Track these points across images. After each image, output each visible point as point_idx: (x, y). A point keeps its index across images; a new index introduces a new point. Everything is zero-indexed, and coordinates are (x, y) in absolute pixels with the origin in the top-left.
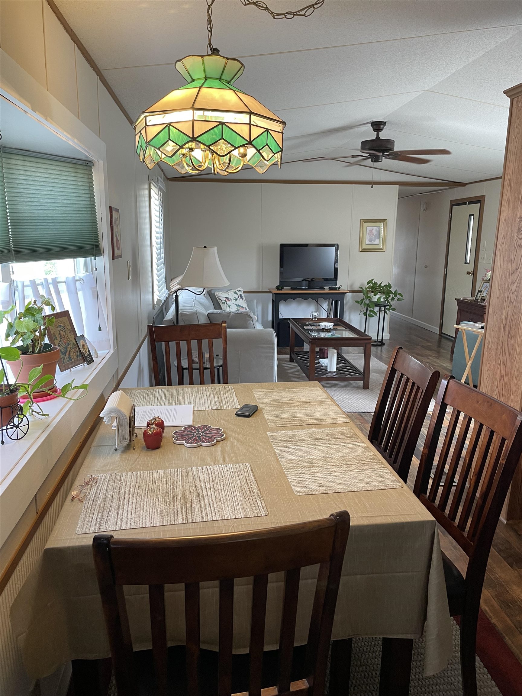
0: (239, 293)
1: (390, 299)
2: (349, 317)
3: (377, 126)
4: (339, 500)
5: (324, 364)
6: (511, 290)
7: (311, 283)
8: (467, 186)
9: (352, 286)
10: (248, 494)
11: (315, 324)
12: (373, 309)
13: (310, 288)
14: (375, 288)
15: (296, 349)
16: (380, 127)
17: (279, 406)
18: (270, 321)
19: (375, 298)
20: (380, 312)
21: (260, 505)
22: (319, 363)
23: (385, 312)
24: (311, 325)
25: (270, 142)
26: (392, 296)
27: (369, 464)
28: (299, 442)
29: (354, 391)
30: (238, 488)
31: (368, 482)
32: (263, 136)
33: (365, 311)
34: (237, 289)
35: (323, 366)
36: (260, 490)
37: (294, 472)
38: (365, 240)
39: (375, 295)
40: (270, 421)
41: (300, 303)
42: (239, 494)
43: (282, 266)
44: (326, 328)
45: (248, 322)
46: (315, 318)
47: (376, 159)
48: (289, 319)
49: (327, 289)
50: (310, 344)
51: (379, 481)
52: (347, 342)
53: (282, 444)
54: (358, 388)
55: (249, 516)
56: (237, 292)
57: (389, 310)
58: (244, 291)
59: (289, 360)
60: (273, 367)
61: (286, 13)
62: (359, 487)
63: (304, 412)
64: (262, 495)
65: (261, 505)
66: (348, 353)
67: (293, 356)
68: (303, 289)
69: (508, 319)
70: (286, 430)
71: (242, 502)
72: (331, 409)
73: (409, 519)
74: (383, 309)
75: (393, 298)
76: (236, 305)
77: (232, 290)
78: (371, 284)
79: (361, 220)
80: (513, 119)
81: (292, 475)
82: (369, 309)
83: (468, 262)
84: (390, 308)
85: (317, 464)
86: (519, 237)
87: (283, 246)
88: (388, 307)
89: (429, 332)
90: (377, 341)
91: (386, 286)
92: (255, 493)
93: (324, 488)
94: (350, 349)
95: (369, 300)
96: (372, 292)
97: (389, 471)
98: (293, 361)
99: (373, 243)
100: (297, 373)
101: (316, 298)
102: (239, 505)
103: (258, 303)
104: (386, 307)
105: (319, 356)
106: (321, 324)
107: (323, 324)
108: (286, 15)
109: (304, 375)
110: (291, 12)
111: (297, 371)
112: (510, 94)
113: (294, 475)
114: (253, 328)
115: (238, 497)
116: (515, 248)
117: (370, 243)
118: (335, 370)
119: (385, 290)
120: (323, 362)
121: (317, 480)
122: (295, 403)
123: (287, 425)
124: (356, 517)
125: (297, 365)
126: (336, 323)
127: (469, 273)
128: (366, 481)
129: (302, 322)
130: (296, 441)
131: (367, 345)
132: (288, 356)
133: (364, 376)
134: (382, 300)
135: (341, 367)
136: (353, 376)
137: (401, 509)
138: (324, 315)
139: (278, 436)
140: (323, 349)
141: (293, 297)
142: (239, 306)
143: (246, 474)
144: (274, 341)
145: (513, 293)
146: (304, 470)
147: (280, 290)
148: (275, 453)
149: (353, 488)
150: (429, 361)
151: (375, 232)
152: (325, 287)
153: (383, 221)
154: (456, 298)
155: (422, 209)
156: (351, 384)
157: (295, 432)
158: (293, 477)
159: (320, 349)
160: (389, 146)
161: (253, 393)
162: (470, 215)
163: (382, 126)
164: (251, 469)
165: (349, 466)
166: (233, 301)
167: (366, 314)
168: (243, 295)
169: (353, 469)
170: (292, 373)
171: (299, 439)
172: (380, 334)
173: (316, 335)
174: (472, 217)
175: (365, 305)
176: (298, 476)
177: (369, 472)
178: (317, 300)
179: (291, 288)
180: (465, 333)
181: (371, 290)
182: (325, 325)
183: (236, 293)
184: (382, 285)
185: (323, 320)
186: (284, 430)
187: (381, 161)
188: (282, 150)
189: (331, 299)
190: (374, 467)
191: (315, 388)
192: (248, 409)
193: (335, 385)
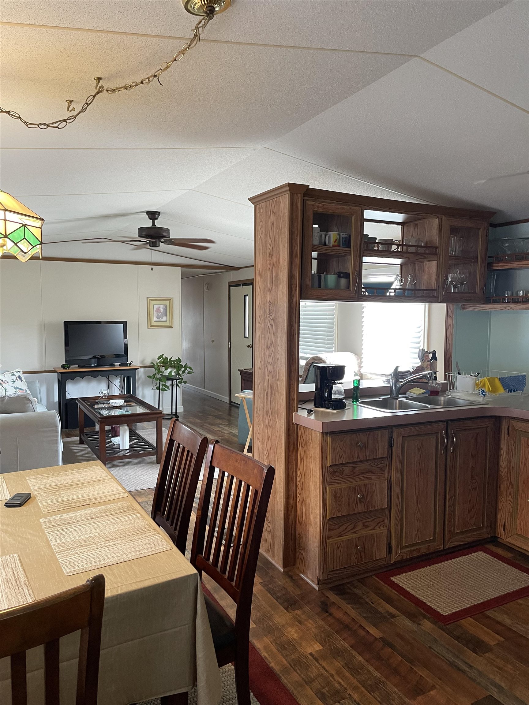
0: (17, 375)
1: (181, 372)
2: (143, 392)
3: (153, 215)
4: (110, 572)
5: (116, 442)
6: (269, 362)
7: (101, 360)
8: (241, 270)
9: (143, 361)
10: (14, 584)
11: (105, 402)
12: (164, 383)
13: (99, 365)
14: (165, 362)
15: (86, 430)
16: (155, 216)
17: (56, 490)
18: (56, 402)
19: (167, 373)
20: (172, 385)
21: (26, 593)
22: (111, 442)
23: (177, 385)
24: (101, 403)
25: (28, 236)
26: (183, 369)
27: (143, 533)
28: (74, 523)
29: (147, 467)
30: (3, 581)
31: (140, 551)
32: (20, 231)
33: (158, 386)
34: (15, 371)
35: (115, 445)
36: (27, 578)
37: (66, 554)
38: (152, 317)
39: (166, 369)
40: (45, 507)
41: (89, 381)
42: (4, 586)
43: (67, 344)
44: (117, 406)
45: (27, 406)
46: (105, 396)
47: (154, 245)
48: (77, 398)
49: (117, 366)
50: (99, 423)
51: (150, 547)
52: (138, 417)
53: (56, 528)
54: (152, 463)
55: (14, 605)
56: (15, 373)
57: (180, 383)
58: (23, 372)
59: (78, 442)
60: (57, 451)
61: (40, 124)
62: (131, 556)
63: (82, 493)
64: (29, 583)
65: (28, 592)
66: (143, 428)
67: (82, 437)
68: (92, 367)
69: (269, 386)
70: (61, 514)
71: (6, 594)
72: (110, 486)
73: (174, 577)
74: (175, 383)
75: (183, 372)
76: (14, 387)
77: (9, 371)
78: (161, 359)
79: (147, 298)
80: (257, 222)
81: (64, 557)
82: (161, 383)
83: (247, 336)
84: (181, 381)
85: (91, 542)
86: (270, 318)
87: (67, 325)
88: (180, 380)
89: (220, 401)
90: (172, 414)
91: (176, 360)
92: (22, 582)
93: (96, 564)
94: (145, 424)
95: (161, 374)
96: (163, 367)
97: (161, 536)
98: (84, 443)
99: (161, 319)
100: (87, 455)
101: (107, 375)
102: (4, 597)
103: (41, 385)
104: (178, 381)
105: (111, 435)
106: (111, 401)
107: (113, 402)
108: (39, 125)
109: (95, 456)
110: (45, 124)
111: (87, 453)
112: (254, 201)
113: (66, 557)
114: (33, 411)
115: (2, 590)
116: (268, 327)
117: (158, 320)
118: (128, 447)
119: (176, 364)
120: (115, 441)
121: (89, 558)
122: (73, 485)
123: (63, 509)
124: (125, 585)
125: (87, 446)
126: (128, 399)
127: (249, 346)
128: (138, 549)
129: (91, 401)
130: (71, 523)
131: (158, 419)
132: (78, 438)
133: (157, 450)
134: (173, 374)
135: (135, 444)
136: (146, 452)
137: (168, 569)
138: (116, 392)
139: (52, 521)
140: (114, 427)
141: (82, 375)
142: (18, 388)
143: (13, 565)
144: (57, 424)
145: (270, 365)
146: (78, 550)
147: (66, 369)
148: (47, 539)
149: (126, 558)
150: (219, 429)
151: (162, 310)
152: (116, 364)
153: (169, 299)
154: (239, 369)
155: (205, 289)
156: (144, 460)
157: (71, 515)
158: (65, 559)
159: (112, 427)
160: (164, 234)
161: (26, 480)
162: (245, 296)
163: (157, 216)
164: (20, 559)
165: (123, 538)
166: (11, 384)
167: (158, 388)
168: (23, 377)
169: (127, 540)
170: (82, 456)
171: (75, 520)
172: (174, 407)
173: (106, 413)
174: (247, 297)
175: (157, 379)
176: (71, 557)
177: (142, 540)
178: (107, 377)
179: (79, 366)
180: (245, 401)
181: (162, 364)
182: (116, 403)
183: (13, 375)
184: (172, 359)
185: (114, 397)
186: (59, 514)
187: (158, 247)
188: (41, 243)
189: (123, 376)
190: (148, 535)
191: (95, 467)
192: (19, 498)
193: (129, 463)
